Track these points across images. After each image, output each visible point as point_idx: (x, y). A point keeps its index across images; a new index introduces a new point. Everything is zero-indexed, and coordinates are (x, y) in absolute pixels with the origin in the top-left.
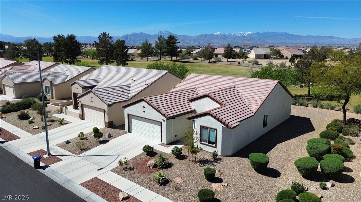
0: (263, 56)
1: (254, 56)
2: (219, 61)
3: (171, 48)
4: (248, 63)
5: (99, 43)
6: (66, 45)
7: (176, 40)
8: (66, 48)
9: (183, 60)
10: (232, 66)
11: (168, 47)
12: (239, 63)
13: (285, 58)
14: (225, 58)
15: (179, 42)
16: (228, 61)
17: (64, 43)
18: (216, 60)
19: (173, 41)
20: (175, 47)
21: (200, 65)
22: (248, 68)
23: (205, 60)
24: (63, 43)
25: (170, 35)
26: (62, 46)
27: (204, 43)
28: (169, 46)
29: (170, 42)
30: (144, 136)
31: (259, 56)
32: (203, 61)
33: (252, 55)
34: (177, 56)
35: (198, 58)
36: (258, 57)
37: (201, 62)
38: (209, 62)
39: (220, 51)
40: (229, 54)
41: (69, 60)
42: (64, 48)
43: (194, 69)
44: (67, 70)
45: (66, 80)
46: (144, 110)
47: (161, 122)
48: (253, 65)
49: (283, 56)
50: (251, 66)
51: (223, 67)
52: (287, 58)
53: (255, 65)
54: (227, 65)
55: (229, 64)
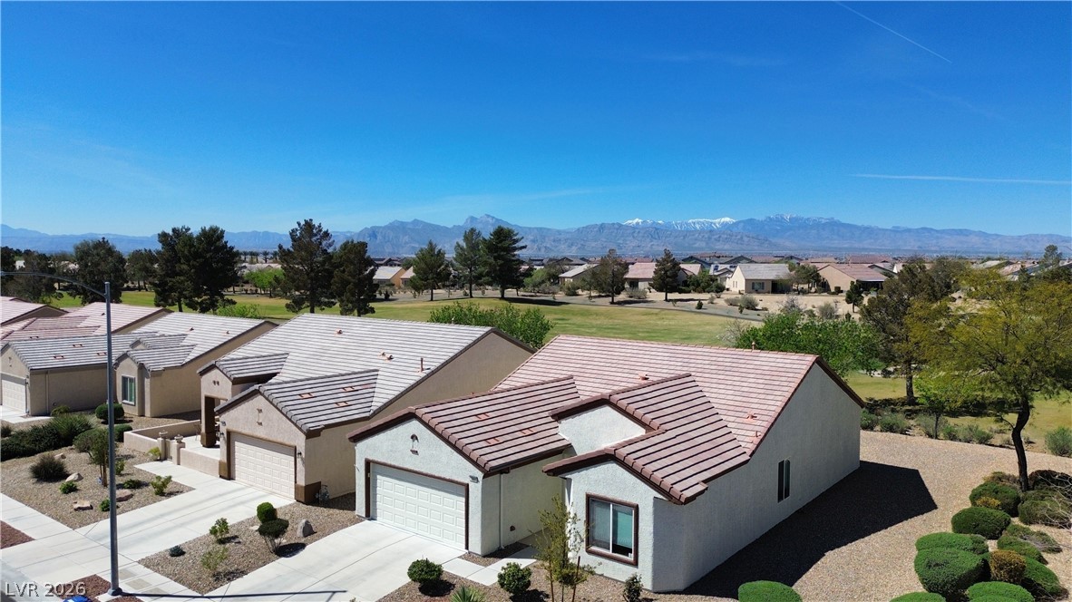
0: (769, 287)
1: (742, 287)
2: (642, 300)
3: (500, 262)
4: (726, 304)
5: (291, 249)
6: (196, 255)
7: (516, 241)
8: (194, 267)
9: (536, 296)
10: (678, 312)
11: (492, 260)
12: (700, 306)
13: (833, 290)
14: (660, 290)
15: (525, 247)
16: (666, 300)
17: (189, 252)
18: (631, 297)
19: (506, 244)
20: (514, 261)
21: (587, 311)
22: (725, 318)
23: (600, 296)
24: (186, 252)
25: (499, 227)
26: (182, 261)
27: (597, 250)
28: (495, 258)
29: (499, 245)
30: (415, 530)
31: (757, 286)
32: (594, 300)
33: (736, 282)
34: (518, 285)
35: (580, 292)
36: (753, 288)
37: (588, 302)
38: (612, 303)
39: (643, 270)
40: (670, 279)
41: (200, 300)
42: (189, 265)
43: (569, 322)
44: (192, 329)
45: (187, 360)
46: (416, 446)
47: (468, 485)
48: (741, 312)
49: (829, 286)
50: (736, 315)
51: (654, 318)
52: (838, 291)
53: (745, 311)
54: (664, 312)
55: (671, 308)
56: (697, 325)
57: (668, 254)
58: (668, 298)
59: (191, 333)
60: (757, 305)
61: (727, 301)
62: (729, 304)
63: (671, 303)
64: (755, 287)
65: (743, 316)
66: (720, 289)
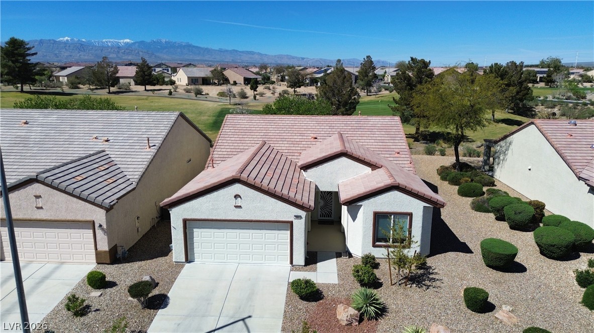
0: (200, 81)
1: (186, 81)
2: (128, 90)
3: (18, 65)
4: (184, 92)
7: (29, 49)
9: (47, 90)
10: (160, 98)
11: (11, 64)
12: (170, 93)
14: (140, 84)
15: (35, 54)
16: (146, 90)
18: (120, 89)
19: (20, 51)
20: (31, 64)
22: (188, 100)
23: (96, 89)
25: (13, 38)
27: (91, 58)
28: (13, 62)
29: (16, 52)
32: (94, 91)
33: (181, 78)
34: (33, 82)
35: (81, 86)
36: (192, 82)
38: (109, 93)
39: (127, 72)
46: (239, 202)
47: (292, 222)
48: (196, 96)
49: (229, 81)
50: (195, 98)
51: (147, 101)
52: (235, 83)
53: (198, 96)
54: (150, 98)
55: (153, 95)
56: (178, 105)
57: (144, 61)
58: (147, 89)
60: (202, 92)
61: (185, 90)
62: (187, 92)
63: (151, 92)
64: (193, 81)
65: (200, 99)
66: (172, 83)
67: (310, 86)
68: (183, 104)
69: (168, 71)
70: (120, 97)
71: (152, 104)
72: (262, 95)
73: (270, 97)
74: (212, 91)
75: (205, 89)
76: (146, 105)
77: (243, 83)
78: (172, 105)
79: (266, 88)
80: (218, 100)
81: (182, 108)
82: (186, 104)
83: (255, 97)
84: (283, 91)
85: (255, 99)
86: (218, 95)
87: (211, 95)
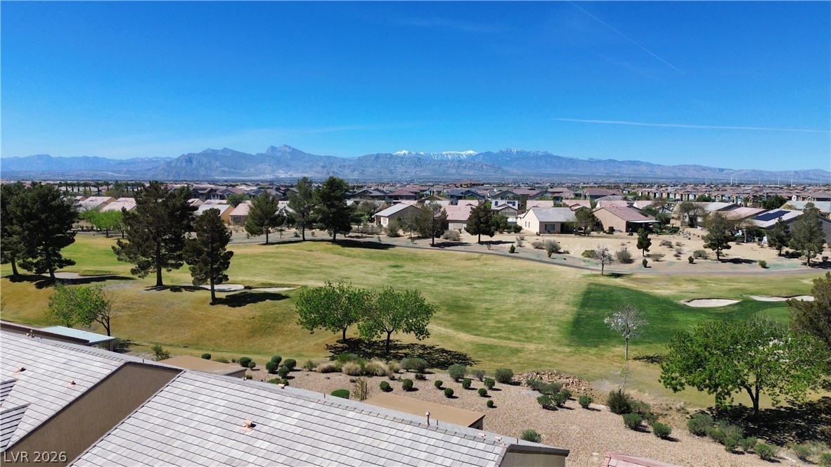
0: (558, 228)
2: (457, 242)
3: (333, 210)
4: (532, 247)
6: (30, 216)
7: (347, 190)
8: (28, 228)
9: (362, 237)
10: (497, 257)
11: (325, 208)
12: (513, 250)
14: (473, 233)
16: (480, 242)
17: (22, 212)
18: (447, 239)
19: (338, 193)
20: (344, 209)
21: (415, 255)
22: (537, 263)
23: (420, 238)
24: (18, 213)
25: (331, 178)
26: (14, 221)
27: (374, 174)
28: (329, 207)
29: (332, 194)
31: (549, 228)
32: (416, 241)
34: (347, 229)
35: (400, 233)
37: (411, 244)
38: (433, 245)
40: (484, 223)
41: (35, 261)
42: (22, 227)
44: (23, 370)
45: (15, 439)
48: (550, 256)
49: (602, 226)
50: (548, 259)
51: (478, 263)
52: (612, 230)
53: (554, 255)
54: (485, 256)
55: (489, 251)
56: (521, 272)
58: (481, 240)
59: (21, 376)
60: (560, 249)
61: (533, 244)
62: (537, 248)
63: (485, 246)
64: (547, 228)
65: (555, 261)
66: (518, 229)
67: (748, 242)
68: (528, 271)
69: (514, 205)
70: (445, 254)
71: (485, 269)
72: (657, 258)
73: (671, 264)
74: (574, 245)
75: (566, 241)
76: (476, 270)
77: (624, 229)
78: (513, 272)
79: (664, 244)
80: (583, 264)
81: (526, 278)
82: (532, 271)
83: (645, 263)
84: (695, 252)
85: (645, 266)
86: (583, 254)
87: (572, 254)
